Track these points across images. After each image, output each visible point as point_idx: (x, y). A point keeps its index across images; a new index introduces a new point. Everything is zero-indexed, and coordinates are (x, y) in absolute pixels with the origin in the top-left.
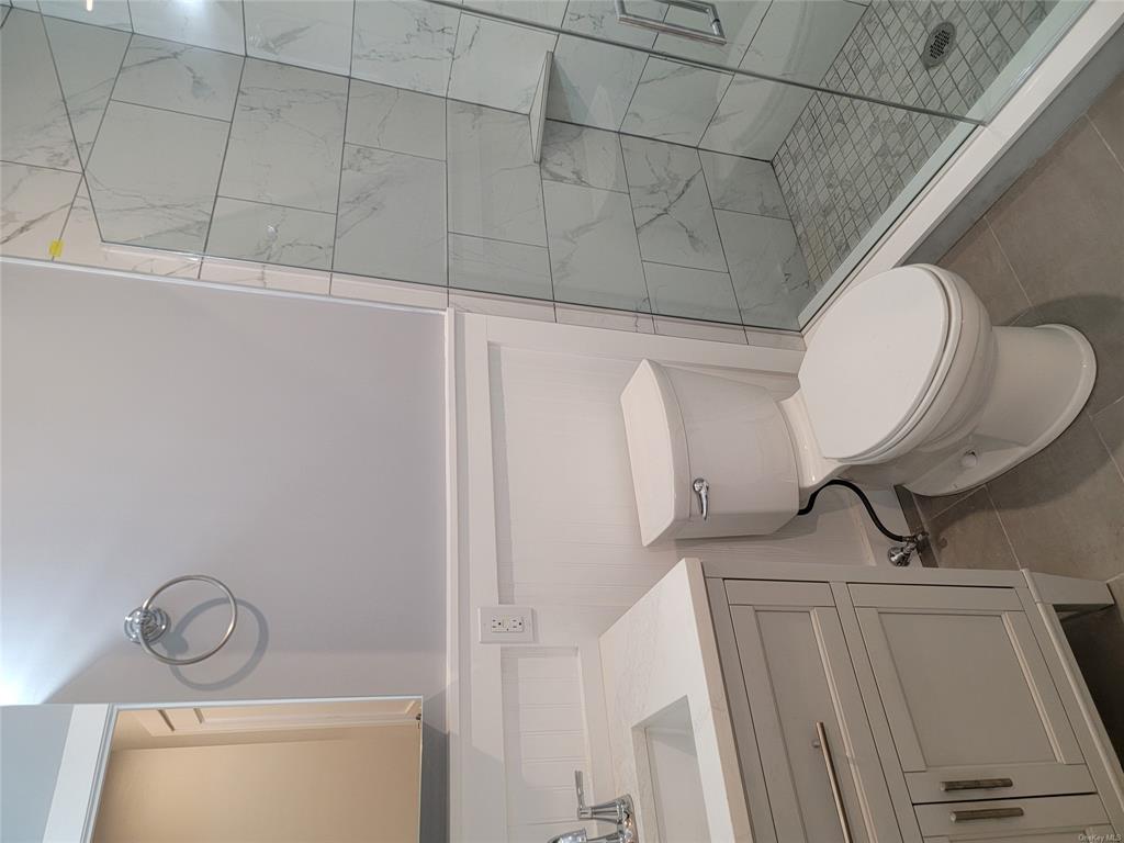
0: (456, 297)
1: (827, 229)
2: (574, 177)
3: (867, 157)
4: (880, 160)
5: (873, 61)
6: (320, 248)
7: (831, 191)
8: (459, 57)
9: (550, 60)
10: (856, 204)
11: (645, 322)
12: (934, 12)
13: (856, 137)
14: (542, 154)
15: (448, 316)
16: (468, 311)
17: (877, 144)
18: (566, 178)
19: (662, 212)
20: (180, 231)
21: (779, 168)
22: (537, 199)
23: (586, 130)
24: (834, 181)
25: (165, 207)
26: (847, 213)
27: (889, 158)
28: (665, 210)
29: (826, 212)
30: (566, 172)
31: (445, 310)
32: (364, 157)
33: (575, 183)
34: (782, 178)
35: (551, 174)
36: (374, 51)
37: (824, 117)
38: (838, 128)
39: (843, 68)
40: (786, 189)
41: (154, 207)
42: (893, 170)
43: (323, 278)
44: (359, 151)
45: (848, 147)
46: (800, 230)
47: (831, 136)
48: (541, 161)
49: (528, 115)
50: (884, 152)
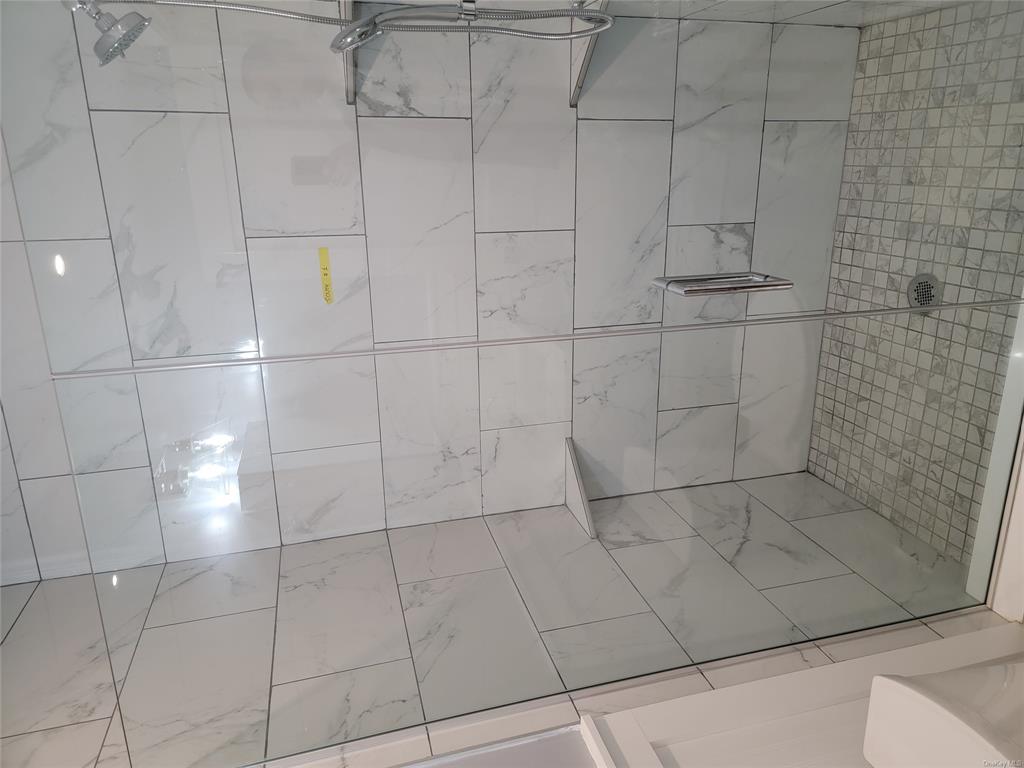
0: (583, 701)
1: (921, 495)
2: (637, 538)
3: (916, 412)
4: (935, 405)
5: (861, 340)
6: (404, 701)
7: (897, 459)
8: (486, 472)
9: (571, 445)
10: (938, 454)
11: (810, 652)
12: (897, 278)
13: (890, 400)
14: (596, 531)
15: (585, 730)
16: (606, 713)
17: (919, 395)
18: (631, 542)
19: (742, 540)
20: (233, 743)
21: (820, 472)
22: (613, 569)
23: (625, 498)
24: (893, 449)
25: (211, 720)
26: (933, 467)
27: (945, 399)
28: (744, 537)
29: (906, 480)
30: (626, 537)
31: (579, 723)
32: (422, 592)
33: (643, 544)
34: (829, 477)
35: (613, 543)
36: (405, 495)
37: (840, 408)
38: (863, 406)
39: (834, 363)
40: (840, 483)
41: (197, 726)
42: (959, 404)
43: (418, 737)
44: (415, 588)
45: (887, 415)
46: (887, 512)
47: (860, 417)
48: (598, 536)
49: (565, 505)
50: (933, 397)
